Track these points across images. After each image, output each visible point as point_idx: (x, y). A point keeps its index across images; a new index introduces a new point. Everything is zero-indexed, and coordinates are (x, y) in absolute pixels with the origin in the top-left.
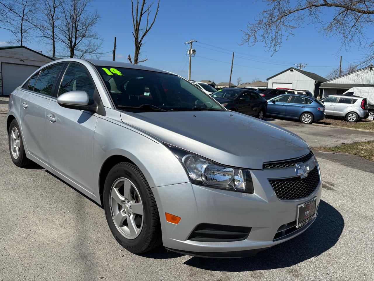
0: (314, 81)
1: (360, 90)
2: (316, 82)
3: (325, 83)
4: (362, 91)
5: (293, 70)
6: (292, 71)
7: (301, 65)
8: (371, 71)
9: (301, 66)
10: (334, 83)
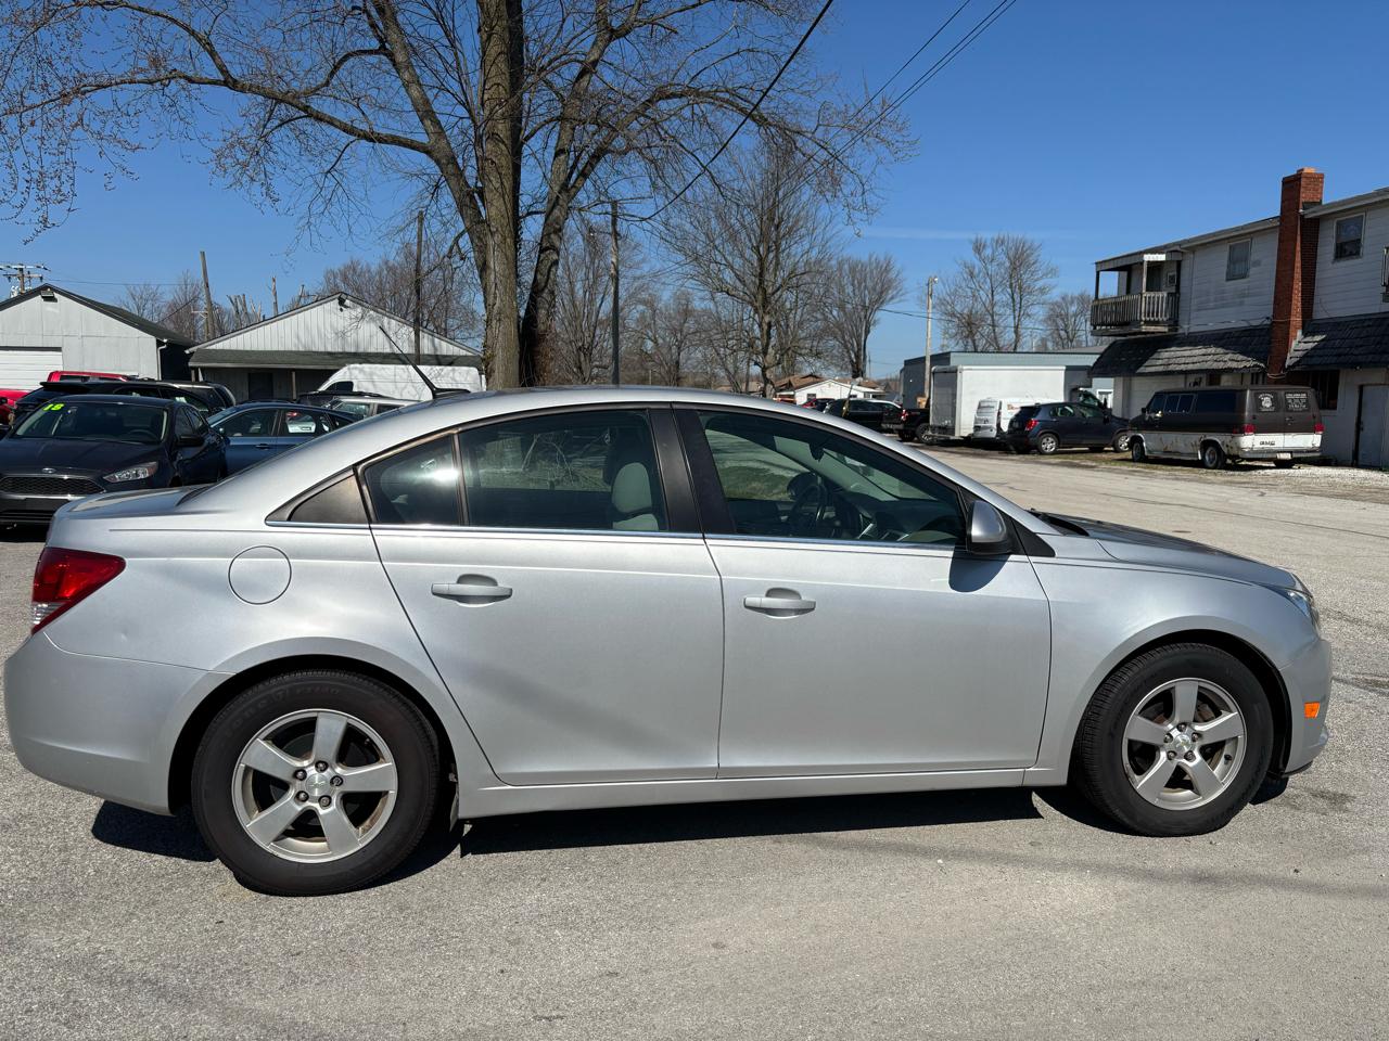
0: (152, 340)
1: (371, 374)
2: (159, 343)
3: (200, 346)
4: (375, 377)
5: (57, 295)
6: (52, 299)
7: (21, 270)
8: (341, 310)
9: (25, 273)
10: (234, 348)
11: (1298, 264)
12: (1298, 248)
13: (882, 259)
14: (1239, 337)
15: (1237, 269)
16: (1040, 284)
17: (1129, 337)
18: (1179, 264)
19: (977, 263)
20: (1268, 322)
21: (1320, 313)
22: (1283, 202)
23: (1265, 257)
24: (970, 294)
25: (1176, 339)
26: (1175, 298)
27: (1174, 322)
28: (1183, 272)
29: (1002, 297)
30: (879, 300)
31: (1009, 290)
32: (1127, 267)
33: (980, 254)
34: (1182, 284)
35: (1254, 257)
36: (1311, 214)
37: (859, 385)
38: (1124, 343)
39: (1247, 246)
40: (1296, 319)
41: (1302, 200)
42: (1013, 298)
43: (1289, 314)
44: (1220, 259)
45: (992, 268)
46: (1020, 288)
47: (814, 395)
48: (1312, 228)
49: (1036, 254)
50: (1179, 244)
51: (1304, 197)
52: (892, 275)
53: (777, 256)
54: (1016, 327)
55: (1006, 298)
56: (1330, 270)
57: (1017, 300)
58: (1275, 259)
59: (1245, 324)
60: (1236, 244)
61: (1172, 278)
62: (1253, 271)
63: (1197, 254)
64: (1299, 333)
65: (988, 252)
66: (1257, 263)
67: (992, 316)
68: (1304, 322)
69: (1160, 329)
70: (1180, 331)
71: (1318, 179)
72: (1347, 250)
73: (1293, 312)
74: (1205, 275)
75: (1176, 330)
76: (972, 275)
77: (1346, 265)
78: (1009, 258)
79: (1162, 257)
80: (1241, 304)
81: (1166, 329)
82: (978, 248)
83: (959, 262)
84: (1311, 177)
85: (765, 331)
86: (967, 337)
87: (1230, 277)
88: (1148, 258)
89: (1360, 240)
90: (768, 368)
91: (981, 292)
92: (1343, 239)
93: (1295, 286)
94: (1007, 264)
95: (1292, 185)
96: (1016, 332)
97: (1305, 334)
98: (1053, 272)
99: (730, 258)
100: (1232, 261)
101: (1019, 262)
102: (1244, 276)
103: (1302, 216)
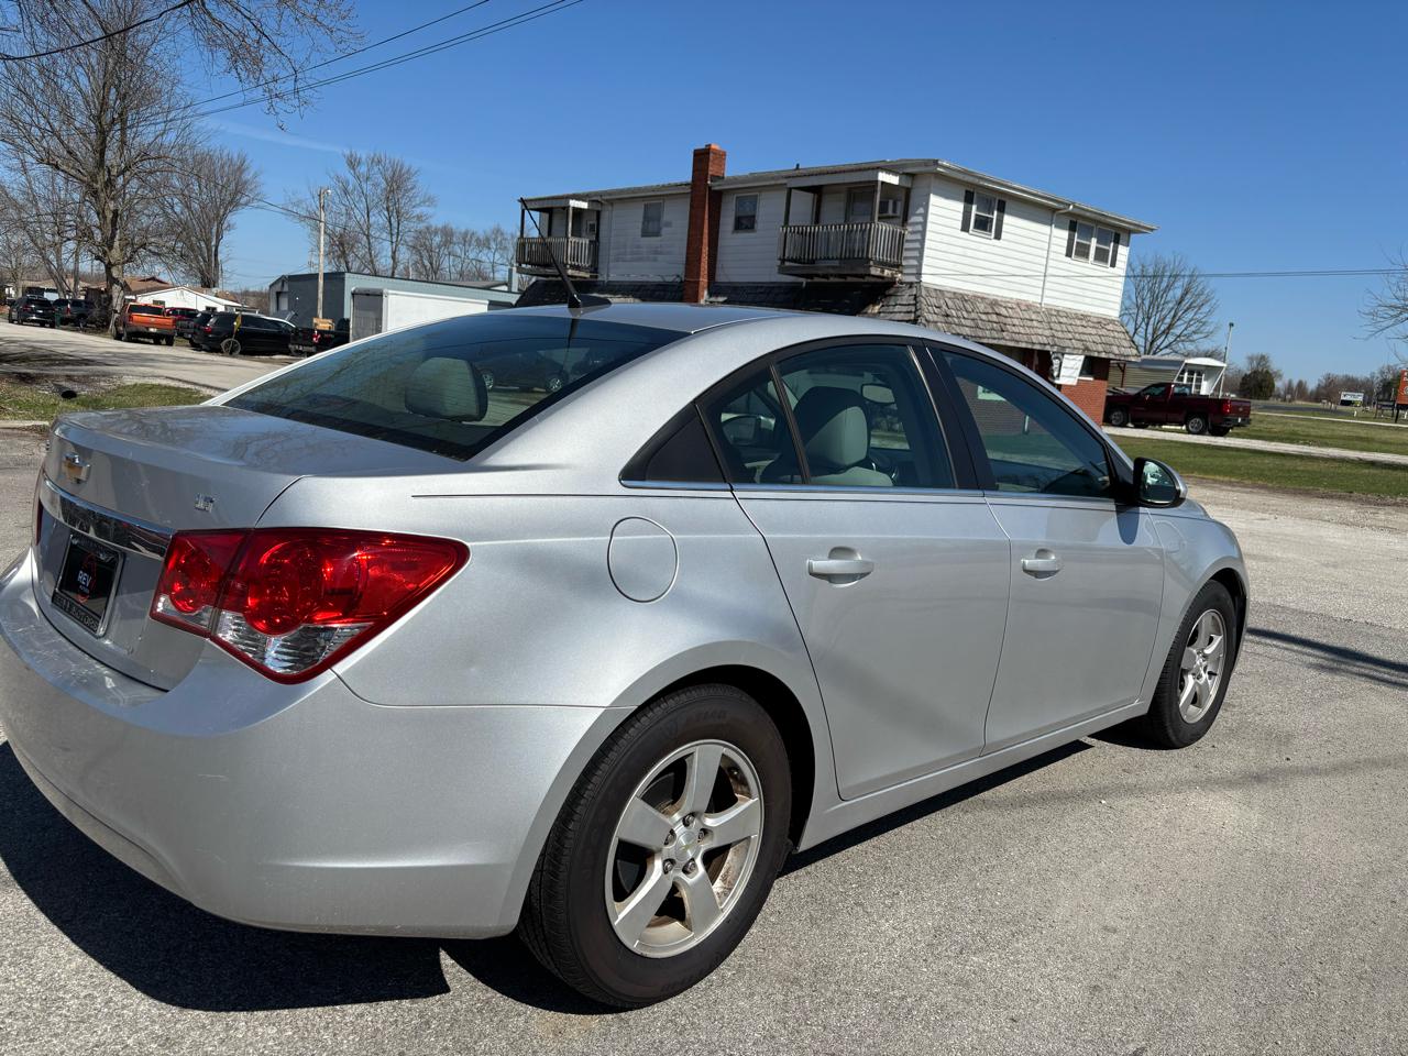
11: (706, 231)
12: (707, 216)
13: (235, 156)
14: (654, 291)
15: (651, 227)
16: (417, 211)
17: (550, 279)
18: (598, 213)
19: (350, 178)
20: (678, 280)
21: (721, 278)
22: (694, 171)
23: (677, 219)
24: (344, 211)
25: (596, 286)
26: (595, 246)
27: (594, 269)
28: (602, 221)
29: (379, 219)
30: (233, 203)
31: (386, 213)
32: (552, 209)
33: (354, 169)
34: (602, 234)
35: (666, 217)
36: (717, 186)
37: (216, 296)
38: (546, 283)
39: (659, 207)
40: (704, 280)
41: (710, 173)
42: (390, 222)
43: (698, 275)
44: (636, 215)
45: (368, 187)
46: (398, 212)
47: (163, 303)
48: (717, 197)
49: (414, 179)
50: (601, 194)
51: (712, 170)
52: (247, 176)
53: (123, 133)
54: (394, 253)
55: (382, 220)
56: (729, 238)
57: (395, 224)
58: (686, 222)
59: (658, 279)
60: (651, 202)
61: (592, 226)
62: (664, 230)
63: (615, 206)
64: (706, 293)
65: (363, 169)
66: (668, 224)
67: (368, 239)
68: (709, 283)
69: (582, 274)
70: (600, 279)
71: (722, 156)
72: (745, 223)
73: (702, 273)
74: (623, 227)
75: (596, 277)
76: (346, 192)
77: (743, 236)
78: (386, 180)
79: (584, 205)
80: (655, 260)
81: (588, 275)
82: (353, 163)
83: (332, 175)
84: (716, 152)
85: (108, 221)
86: (339, 257)
87: (645, 234)
88: (573, 203)
89: (754, 216)
90: (114, 265)
91: (356, 211)
92: (741, 214)
93: (704, 251)
94: (384, 185)
95: (702, 157)
96: (393, 258)
97: (710, 295)
98: (430, 201)
99: (56, 125)
100: (646, 219)
101: (396, 185)
102: (657, 234)
103: (710, 188)
